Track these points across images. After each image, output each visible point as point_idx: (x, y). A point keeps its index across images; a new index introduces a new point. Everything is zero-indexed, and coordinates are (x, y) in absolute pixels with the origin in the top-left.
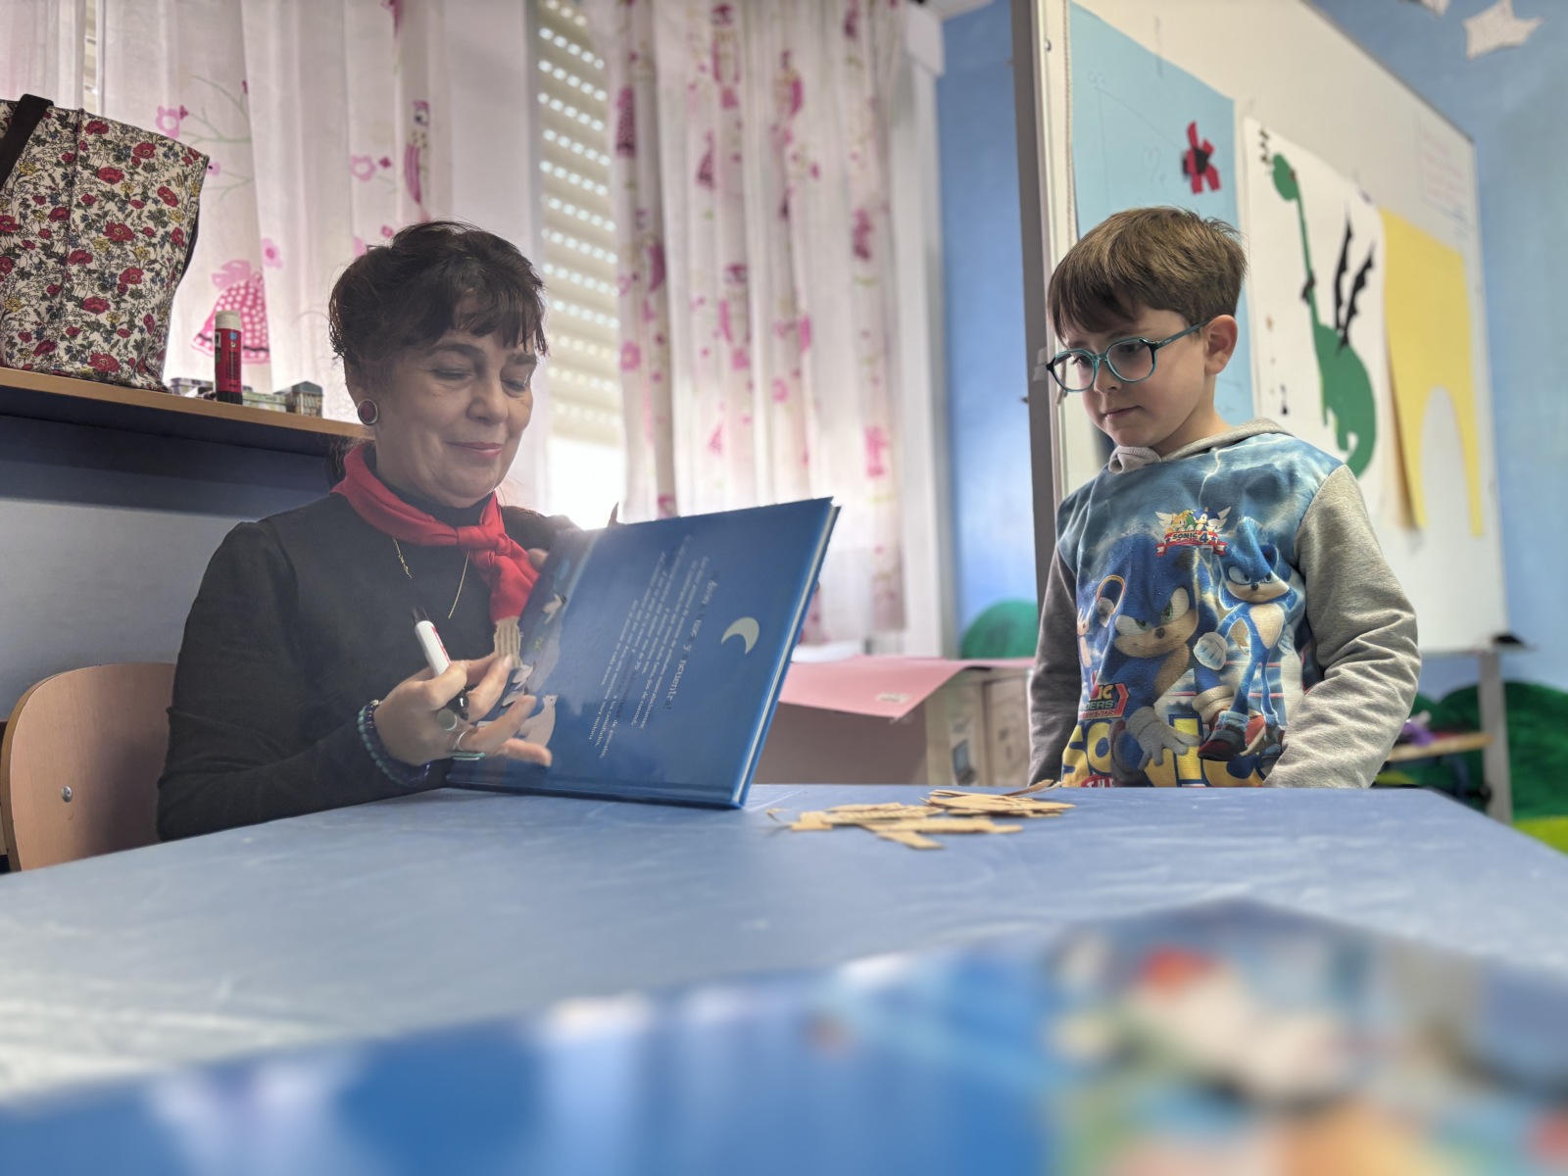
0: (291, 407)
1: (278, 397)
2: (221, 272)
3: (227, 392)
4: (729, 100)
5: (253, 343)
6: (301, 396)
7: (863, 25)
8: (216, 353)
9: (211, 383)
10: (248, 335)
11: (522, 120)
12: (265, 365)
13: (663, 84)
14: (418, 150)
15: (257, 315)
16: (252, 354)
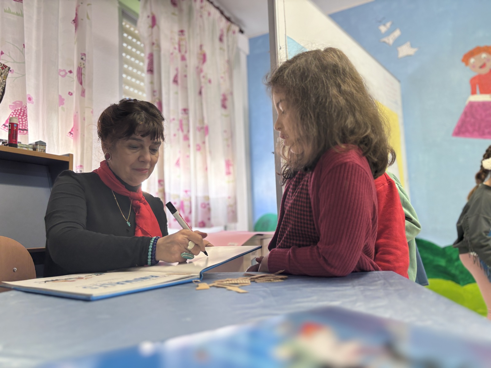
0: (35, 149)
1: (30, 146)
2: (12, 104)
3: (12, 144)
4: (183, 58)
5: (22, 128)
6: (38, 145)
7: (225, 39)
8: (9, 131)
9: (7, 140)
10: (21, 125)
11: (117, 61)
12: (26, 135)
13: (163, 52)
14: (82, 68)
15: (24, 119)
16: (22, 131)
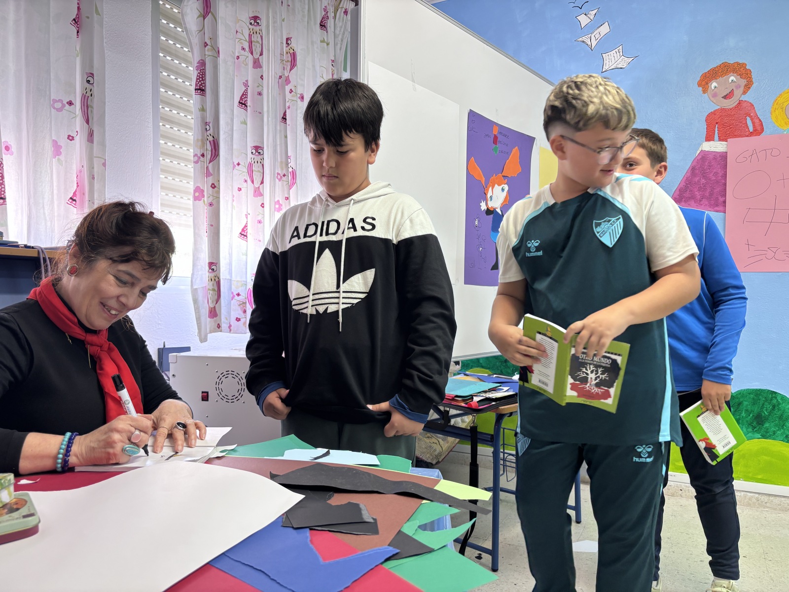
4: (257, 64)
7: (330, 23)
12: (3, 205)
14: (88, 97)
